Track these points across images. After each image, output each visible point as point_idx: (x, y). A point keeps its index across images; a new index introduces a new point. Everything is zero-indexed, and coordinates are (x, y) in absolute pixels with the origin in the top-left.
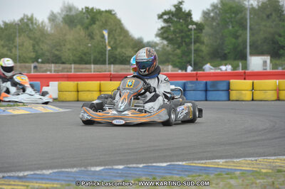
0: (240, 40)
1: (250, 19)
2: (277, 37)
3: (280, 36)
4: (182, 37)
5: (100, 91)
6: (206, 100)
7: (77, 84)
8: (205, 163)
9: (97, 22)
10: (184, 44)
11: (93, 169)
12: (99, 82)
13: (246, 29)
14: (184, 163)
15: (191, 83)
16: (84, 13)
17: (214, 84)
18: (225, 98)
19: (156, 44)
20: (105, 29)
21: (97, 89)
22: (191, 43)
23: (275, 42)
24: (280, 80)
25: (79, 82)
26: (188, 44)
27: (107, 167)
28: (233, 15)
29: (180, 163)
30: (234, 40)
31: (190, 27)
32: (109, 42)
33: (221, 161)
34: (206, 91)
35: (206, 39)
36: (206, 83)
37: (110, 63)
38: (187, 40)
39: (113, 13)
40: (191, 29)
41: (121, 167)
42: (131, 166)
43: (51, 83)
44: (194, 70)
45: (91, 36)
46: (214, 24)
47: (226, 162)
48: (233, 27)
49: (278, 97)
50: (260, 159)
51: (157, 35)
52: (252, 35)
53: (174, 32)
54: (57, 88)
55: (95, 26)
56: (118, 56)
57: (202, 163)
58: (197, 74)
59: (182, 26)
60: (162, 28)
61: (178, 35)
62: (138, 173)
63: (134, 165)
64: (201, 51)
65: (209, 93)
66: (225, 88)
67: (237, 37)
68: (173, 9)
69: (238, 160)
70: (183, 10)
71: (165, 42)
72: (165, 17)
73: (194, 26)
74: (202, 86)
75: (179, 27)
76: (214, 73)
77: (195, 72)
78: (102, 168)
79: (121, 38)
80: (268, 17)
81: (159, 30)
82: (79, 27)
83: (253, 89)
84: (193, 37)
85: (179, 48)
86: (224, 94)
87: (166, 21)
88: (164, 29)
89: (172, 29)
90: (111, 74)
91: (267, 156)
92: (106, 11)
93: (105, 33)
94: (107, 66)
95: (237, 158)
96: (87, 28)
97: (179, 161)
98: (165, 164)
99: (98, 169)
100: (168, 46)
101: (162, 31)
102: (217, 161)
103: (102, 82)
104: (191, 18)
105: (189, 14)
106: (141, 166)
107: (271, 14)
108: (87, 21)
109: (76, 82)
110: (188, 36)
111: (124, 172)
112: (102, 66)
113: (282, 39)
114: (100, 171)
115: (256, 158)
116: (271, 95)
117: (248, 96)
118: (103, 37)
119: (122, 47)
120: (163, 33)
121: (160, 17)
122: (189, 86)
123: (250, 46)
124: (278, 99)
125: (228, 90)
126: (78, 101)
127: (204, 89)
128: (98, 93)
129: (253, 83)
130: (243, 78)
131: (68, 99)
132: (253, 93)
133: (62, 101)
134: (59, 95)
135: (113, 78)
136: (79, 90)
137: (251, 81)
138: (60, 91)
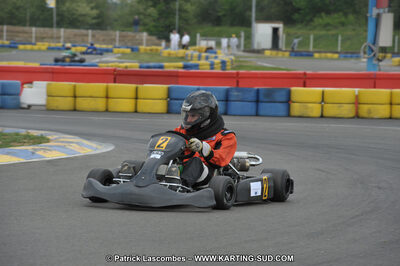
5: (107, 97)
6: (257, 115)
7: (75, 87)
12: (105, 84)
17: (269, 93)
18: (284, 113)
21: (103, 94)
25: (77, 84)
34: (257, 101)
36: (258, 90)
43: (35, 82)
49: (357, 113)
54: (44, 90)
64: (186, 11)
65: (261, 105)
66: (284, 99)
74: (252, 96)
83: (323, 101)
85: (154, 6)
86: (281, 108)
103: (111, 84)
109: (72, 83)
116: (347, 110)
117: (315, 111)
122: (234, 94)
124: (357, 117)
125: (288, 101)
126: (75, 110)
127: (254, 99)
128: (105, 100)
129: (323, 92)
130: (302, 81)
131: (61, 107)
132: (322, 107)
133: (53, 110)
134: (48, 101)
135: (119, 76)
136: (78, 94)
137: (321, 89)
138: (49, 96)
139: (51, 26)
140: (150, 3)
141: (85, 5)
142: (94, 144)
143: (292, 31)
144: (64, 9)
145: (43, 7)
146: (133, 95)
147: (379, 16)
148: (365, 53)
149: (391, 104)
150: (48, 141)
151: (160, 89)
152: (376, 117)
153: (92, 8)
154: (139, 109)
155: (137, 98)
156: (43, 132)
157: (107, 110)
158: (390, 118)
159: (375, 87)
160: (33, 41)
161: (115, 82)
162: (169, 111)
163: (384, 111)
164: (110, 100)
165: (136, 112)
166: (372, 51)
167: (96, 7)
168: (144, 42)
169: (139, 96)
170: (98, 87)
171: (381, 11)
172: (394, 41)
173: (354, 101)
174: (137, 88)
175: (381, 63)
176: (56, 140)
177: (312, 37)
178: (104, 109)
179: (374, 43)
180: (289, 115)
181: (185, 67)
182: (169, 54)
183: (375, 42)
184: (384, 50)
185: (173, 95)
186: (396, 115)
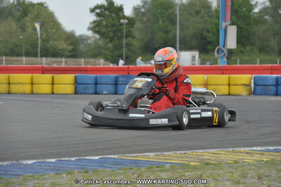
0: (170, 35)
1: (180, 14)
2: (205, 32)
3: (208, 31)
4: (114, 32)
5: (32, 84)
7: (9, 77)
8: (136, 157)
9: (29, 15)
10: (116, 38)
11: (24, 162)
12: (30, 75)
13: (176, 24)
14: (116, 156)
15: (123, 77)
16: (16, 6)
19: (88, 38)
20: (37, 22)
21: (28, 81)
22: (123, 37)
23: (203, 38)
24: (208, 75)
25: (11, 75)
26: (120, 38)
27: (39, 160)
28: (163, 11)
29: (112, 156)
30: (164, 36)
31: (122, 21)
32: (41, 35)
33: (152, 155)
35: (137, 34)
37: (42, 56)
38: (119, 34)
39: (45, 5)
40: (123, 24)
41: (53, 160)
42: (63, 159)
44: (125, 64)
45: (23, 29)
46: (145, 19)
47: (156, 155)
48: (163, 22)
50: (189, 152)
51: (89, 29)
52: (182, 30)
53: (106, 26)
55: (27, 18)
56: (50, 49)
57: (134, 157)
58: (128, 68)
59: (114, 20)
60: (94, 22)
61: (110, 29)
62: (70, 167)
63: (67, 159)
64: (133, 45)
67: (167, 32)
68: (106, 4)
69: (168, 153)
70: (115, 5)
71: (97, 36)
72: (98, 11)
73: (126, 21)
75: (111, 20)
76: (145, 67)
77: (127, 66)
78: (34, 161)
79: (54, 31)
80: (197, 13)
81: (91, 23)
82: (10, 18)
84: (124, 31)
85: (111, 41)
87: (98, 15)
88: (97, 23)
89: (104, 23)
90: (43, 67)
91: (196, 149)
92: (38, 4)
93: (37, 26)
94: (39, 59)
95: (167, 151)
96: (19, 20)
97: (111, 154)
98: (97, 158)
99: (30, 162)
100: (99, 40)
101: (94, 24)
102: (147, 154)
103: (34, 75)
104: (123, 12)
105: (120, 9)
106: (73, 159)
107: (200, 11)
108: (18, 14)
109: (7, 75)
110: (120, 30)
111: (56, 165)
112: (34, 59)
113: (210, 35)
114: (32, 164)
115: (186, 152)
118: (35, 29)
119: (54, 40)
120: (95, 27)
121: (92, 10)
122: (121, 79)
123: (180, 41)
126: (9, 93)
128: (30, 85)
135: (46, 71)
136: (11, 82)
141: (63, 42)
143: (206, 57)
144: (49, 45)
146: (50, 81)
147: (226, 26)
149: (229, 85)
151: (70, 78)
152: (219, 94)
153: (68, 45)
154: (55, 92)
155: (53, 84)
157: (32, 93)
158: (229, 94)
162: (76, 93)
163: (225, 90)
164: (34, 86)
165: (53, 93)
166: (223, 51)
169: (55, 82)
170: (26, 77)
171: (227, 24)
173: (204, 83)
174: (53, 77)
178: (30, 92)
179: (224, 47)
183: (224, 45)
185: (79, 81)
186: (232, 92)
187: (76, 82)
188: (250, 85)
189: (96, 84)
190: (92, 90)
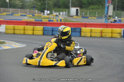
5: (24, 30)
7: (14, 26)
17: (75, 29)
21: (23, 29)
23: (81, 2)
43: (2, 25)
49: (101, 35)
54: (5, 27)
65: (72, 33)
83: (91, 32)
86: (78, 34)
103: (25, 26)
116: (99, 35)
117: (89, 35)
124: (102, 37)
125: (80, 32)
126: (14, 34)
129: (91, 29)
130: (85, 25)
131: (10, 33)
132: (91, 34)
133: (7, 34)
134: (5, 30)
135: (28, 23)
136: (15, 29)
137: (90, 28)
138: (6, 29)
139: (7, 8)
140: (38, 1)
141: (18, 1)
142: (20, 44)
143: (82, 10)
145: (5, 2)
146: (32, 29)
147: (108, 6)
148: (104, 17)
149: (112, 33)
150: (5, 43)
151: (41, 28)
152: (107, 37)
154: (34, 34)
155: (33, 30)
156: (3, 40)
157: (24, 34)
158: (112, 37)
159: (107, 28)
160: (2, 12)
161: (27, 25)
162: (44, 34)
163: (110, 35)
165: (33, 34)
166: (106, 17)
167: (22, 2)
168: (37, 13)
169: (34, 30)
170: (22, 27)
171: (109, 4)
172: (113, 14)
173: (100, 32)
174: (34, 27)
175: (109, 20)
176: (8, 43)
177: (88, 12)
180: (80, 36)
181: (49, 21)
182: (44, 17)
183: (107, 14)
184: (110, 16)
185: (45, 29)
186: (113, 36)
187: (44, 30)
188: (121, 33)
189: (53, 31)
190: (51, 34)
